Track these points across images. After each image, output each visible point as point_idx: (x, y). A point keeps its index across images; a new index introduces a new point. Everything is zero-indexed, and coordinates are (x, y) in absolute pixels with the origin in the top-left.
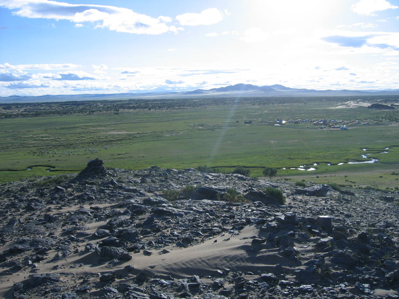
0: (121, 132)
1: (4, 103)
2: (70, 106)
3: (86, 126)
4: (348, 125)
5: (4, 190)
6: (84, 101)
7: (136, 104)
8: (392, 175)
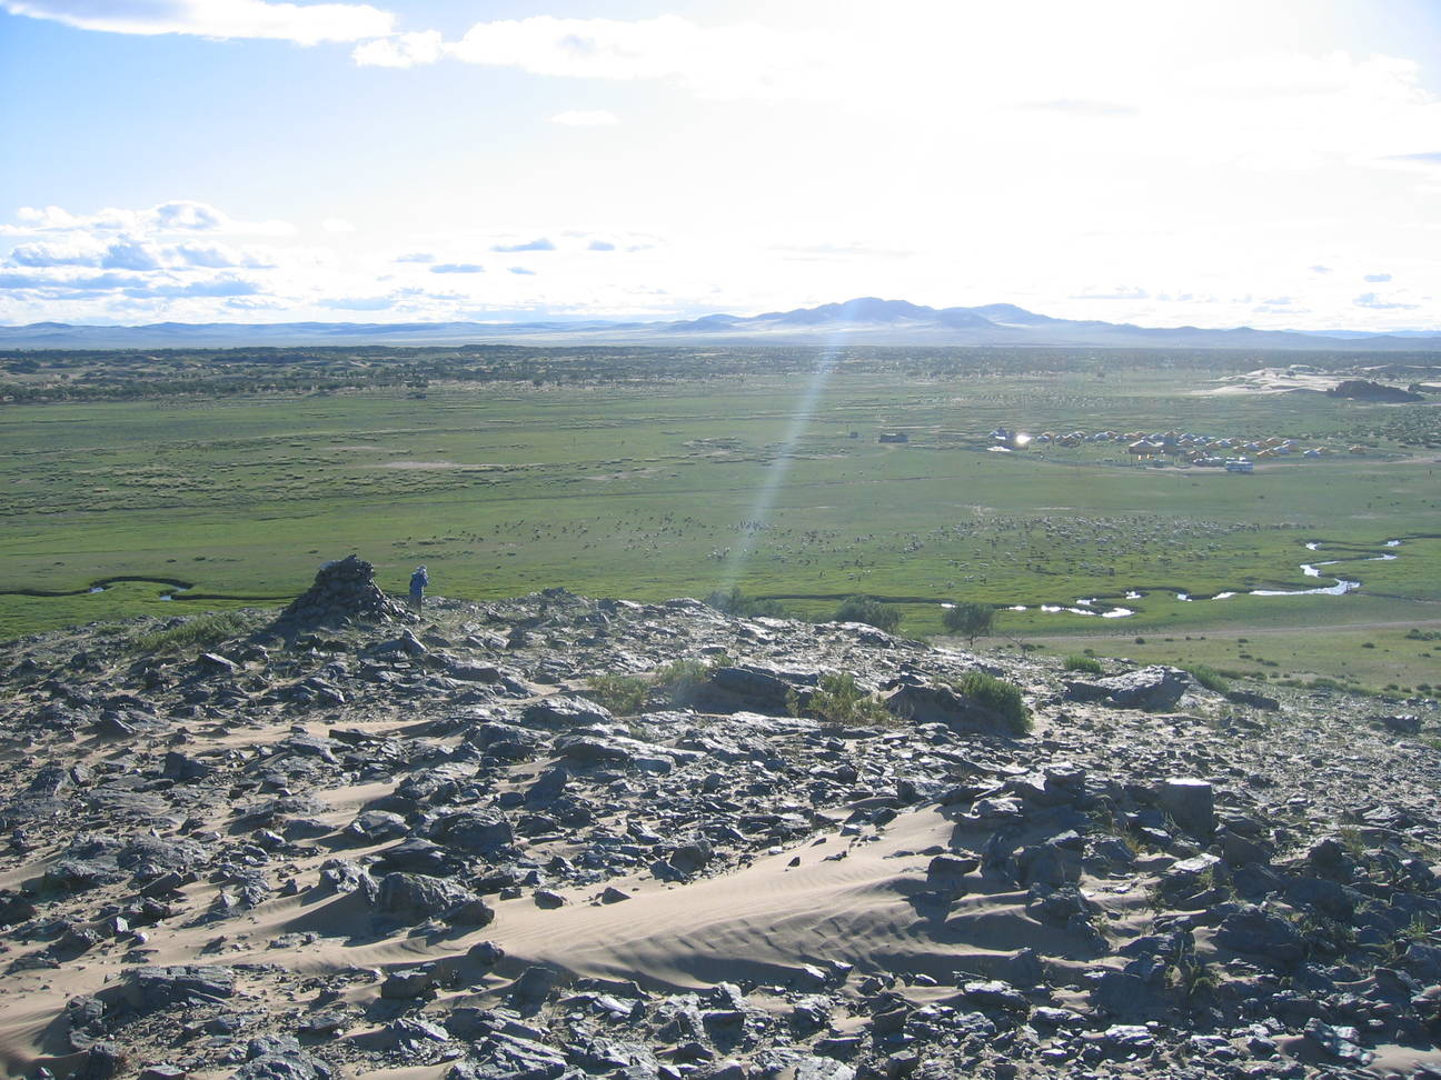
0: (432, 462)
1: (12, 347)
2: (247, 366)
3: (306, 438)
4: (1252, 455)
5: (10, 663)
6: (301, 349)
7: (490, 362)
8: (1408, 641)
